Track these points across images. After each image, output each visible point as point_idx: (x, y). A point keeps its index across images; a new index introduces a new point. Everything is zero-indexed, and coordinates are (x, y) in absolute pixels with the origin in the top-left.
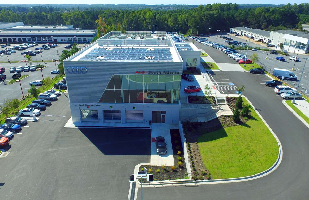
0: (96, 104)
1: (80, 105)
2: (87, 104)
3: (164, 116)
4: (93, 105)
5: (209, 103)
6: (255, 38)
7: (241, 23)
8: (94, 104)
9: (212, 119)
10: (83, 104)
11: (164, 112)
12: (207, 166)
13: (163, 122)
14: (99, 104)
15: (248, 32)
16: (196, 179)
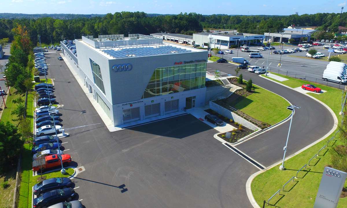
0: (139, 101)
1: (123, 105)
2: (130, 103)
3: (194, 101)
4: (136, 103)
5: (219, 85)
6: (179, 41)
7: (158, 30)
8: (137, 101)
9: (230, 95)
10: (126, 103)
11: (194, 97)
12: (261, 120)
13: (194, 106)
14: (142, 100)
15: (170, 36)
16: (263, 129)
